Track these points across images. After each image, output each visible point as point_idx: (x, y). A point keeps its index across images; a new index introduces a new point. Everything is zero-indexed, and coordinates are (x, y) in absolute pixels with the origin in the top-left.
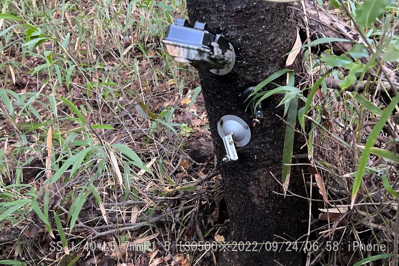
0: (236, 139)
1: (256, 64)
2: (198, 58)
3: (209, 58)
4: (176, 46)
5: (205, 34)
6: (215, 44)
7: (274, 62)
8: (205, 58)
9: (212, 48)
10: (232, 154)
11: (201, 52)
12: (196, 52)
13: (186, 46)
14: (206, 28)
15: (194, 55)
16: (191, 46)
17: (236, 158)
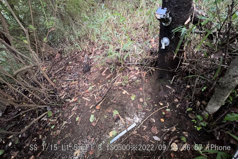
0: (165, 44)
1: (177, 23)
2: (163, 18)
3: (166, 18)
4: (158, 14)
5: (166, 11)
6: (168, 14)
7: (181, 23)
8: (165, 18)
9: (167, 15)
10: (163, 47)
11: (164, 16)
12: (163, 16)
13: (161, 14)
14: (167, 9)
15: (162, 17)
16: (162, 14)
17: (164, 48)
